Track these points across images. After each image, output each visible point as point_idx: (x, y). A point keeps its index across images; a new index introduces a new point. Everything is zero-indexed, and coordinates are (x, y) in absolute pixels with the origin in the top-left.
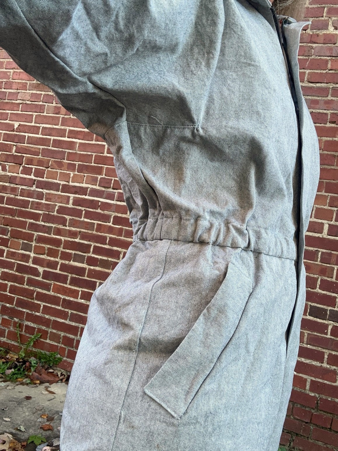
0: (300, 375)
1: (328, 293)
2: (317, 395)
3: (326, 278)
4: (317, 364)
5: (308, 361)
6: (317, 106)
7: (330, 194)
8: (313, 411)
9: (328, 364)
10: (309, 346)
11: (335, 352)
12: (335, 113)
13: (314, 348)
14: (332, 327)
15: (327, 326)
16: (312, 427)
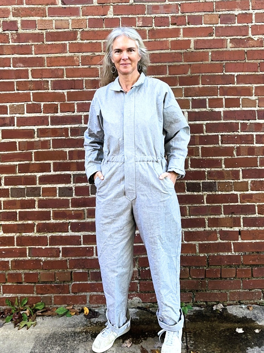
0: (190, 242)
1: (198, 169)
2: (206, 255)
3: (194, 157)
4: (202, 229)
5: (194, 230)
6: (159, 11)
7: (184, 87)
8: (205, 268)
9: (209, 227)
10: (192, 216)
11: (213, 216)
12: (175, 16)
13: (196, 217)
14: (206, 196)
15: (202, 196)
16: (207, 281)
